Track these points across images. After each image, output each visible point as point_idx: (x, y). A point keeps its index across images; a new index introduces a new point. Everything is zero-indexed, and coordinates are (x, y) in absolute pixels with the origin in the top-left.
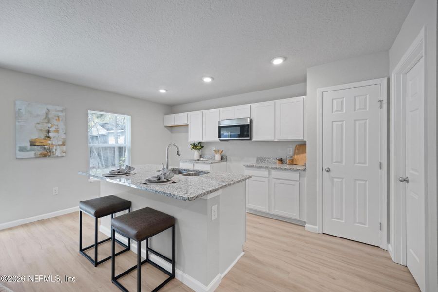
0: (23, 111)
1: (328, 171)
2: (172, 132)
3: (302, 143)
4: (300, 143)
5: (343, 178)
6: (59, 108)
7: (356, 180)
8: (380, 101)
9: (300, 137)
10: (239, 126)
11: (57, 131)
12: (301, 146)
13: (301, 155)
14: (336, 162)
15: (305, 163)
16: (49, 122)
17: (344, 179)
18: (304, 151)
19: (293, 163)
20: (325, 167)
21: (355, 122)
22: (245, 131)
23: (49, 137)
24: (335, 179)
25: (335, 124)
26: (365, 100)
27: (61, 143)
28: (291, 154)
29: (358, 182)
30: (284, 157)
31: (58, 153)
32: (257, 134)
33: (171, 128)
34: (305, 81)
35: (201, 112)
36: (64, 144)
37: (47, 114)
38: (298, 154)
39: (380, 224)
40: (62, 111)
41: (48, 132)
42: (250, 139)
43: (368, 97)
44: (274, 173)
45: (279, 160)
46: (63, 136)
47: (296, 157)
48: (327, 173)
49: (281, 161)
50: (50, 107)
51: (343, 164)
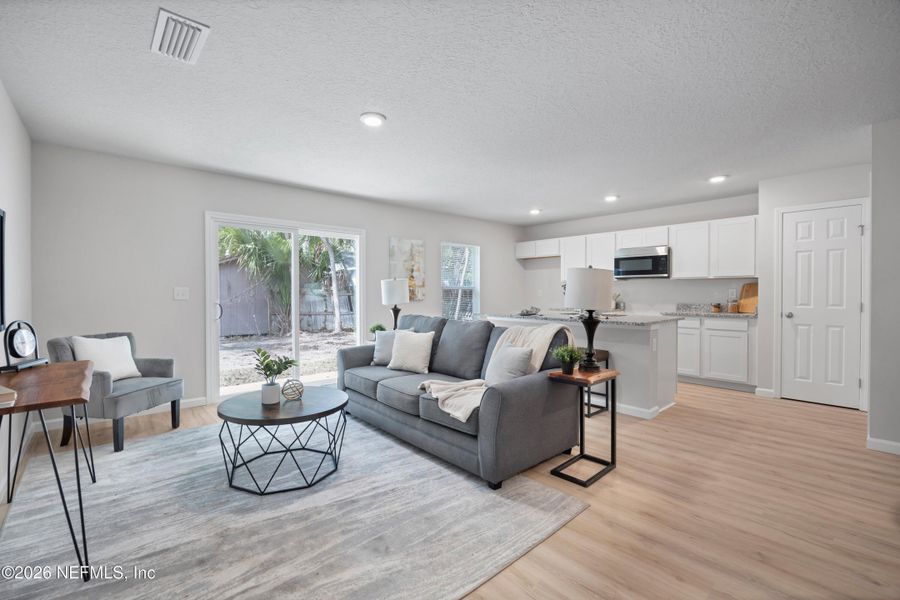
0: (396, 248)
1: (790, 316)
2: (525, 268)
3: (753, 281)
4: (748, 282)
5: (810, 325)
6: (420, 242)
7: (828, 327)
8: (862, 226)
9: (748, 272)
10: (651, 257)
11: (419, 270)
12: (751, 287)
13: (752, 299)
14: (801, 305)
15: (757, 308)
16: (413, 259)
17: (812, 327)
18: (755, 293)
19: (737, 310)
20: (786, 312)
21: (828, 254)
22: (659, 265)
23: (412, 277)
24: (800, 327)
25: (800, 254)
26: (842, 224)
27: (421, 284)
28: (734, 297)
29: (831, 329)
30: (723, 302)
31: (419, 296)
32: (678, 270)
33: (525, 262)
34: (756, 191)
35: (582, 237)
36: (423, 286)
37: (411, 250)
38: (747, 297)
39: (860, 380)
40: (422, 246)
41: (412, 271)
42: (668, 277)
43: (846, 220)
44: (709, 323)
45: (715, 306)
46: (423, 275)
47: (742, 301)
48: (789, 320)
49: (718, 307)
50: (414, 242)
51: (812, 307)
